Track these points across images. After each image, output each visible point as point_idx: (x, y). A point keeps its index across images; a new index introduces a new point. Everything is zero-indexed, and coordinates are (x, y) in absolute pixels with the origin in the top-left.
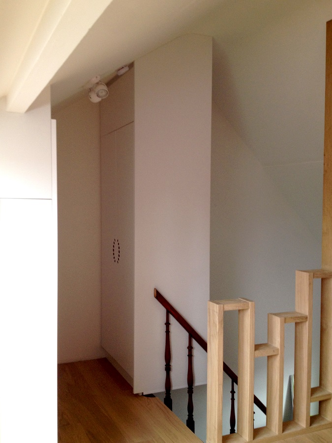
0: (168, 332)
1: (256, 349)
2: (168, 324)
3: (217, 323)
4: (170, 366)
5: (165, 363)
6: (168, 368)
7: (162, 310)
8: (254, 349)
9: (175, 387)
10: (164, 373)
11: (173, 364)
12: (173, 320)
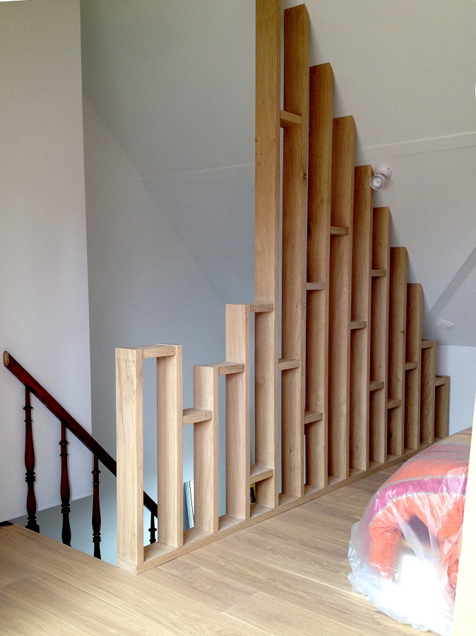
0: (29, 421)
1: (184, 415)
2: (28, 408)
3: (135, 378)
4: (34, 473)
5: (25, 471)
6: (30, 478)
7: (18, 388)
8: (182, 414)
9: (41, 506)
10: (24, 487)
11: (39, 470)
12: (35, 401)
